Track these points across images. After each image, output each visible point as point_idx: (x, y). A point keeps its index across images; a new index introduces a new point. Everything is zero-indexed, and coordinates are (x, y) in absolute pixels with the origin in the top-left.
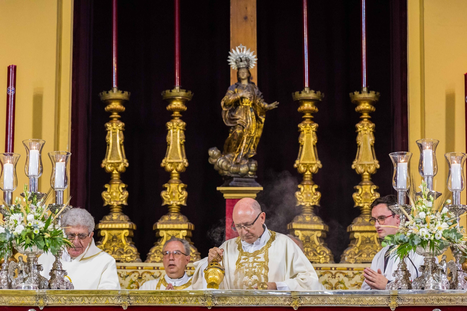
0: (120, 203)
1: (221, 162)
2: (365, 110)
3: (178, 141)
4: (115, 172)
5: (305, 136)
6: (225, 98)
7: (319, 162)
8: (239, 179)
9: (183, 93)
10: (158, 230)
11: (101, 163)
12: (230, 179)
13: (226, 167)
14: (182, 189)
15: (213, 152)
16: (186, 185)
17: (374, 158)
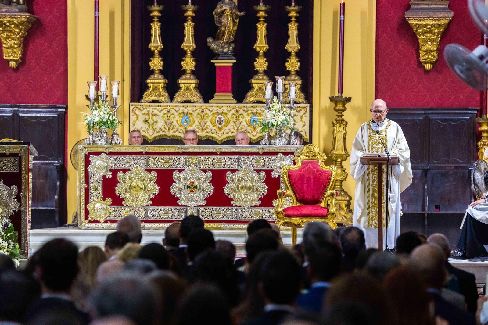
0: (159, 68)
1: (213, 46)
2: (293, 16)
3: (190, 34)
4: (156, 51)
5: (260, 31)
6: (215, 10)
7: (267, 46)
8: (224, 55)
9: (193, 7)
10: (180, 84)
11: (149, 46)
12: (219, 55)
13: (216, 48)
14: (193, 61)
15: (210, 40)
16: (195, 59)
17: (297, 43)
